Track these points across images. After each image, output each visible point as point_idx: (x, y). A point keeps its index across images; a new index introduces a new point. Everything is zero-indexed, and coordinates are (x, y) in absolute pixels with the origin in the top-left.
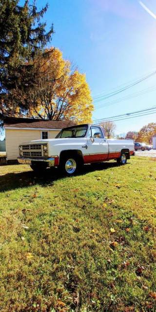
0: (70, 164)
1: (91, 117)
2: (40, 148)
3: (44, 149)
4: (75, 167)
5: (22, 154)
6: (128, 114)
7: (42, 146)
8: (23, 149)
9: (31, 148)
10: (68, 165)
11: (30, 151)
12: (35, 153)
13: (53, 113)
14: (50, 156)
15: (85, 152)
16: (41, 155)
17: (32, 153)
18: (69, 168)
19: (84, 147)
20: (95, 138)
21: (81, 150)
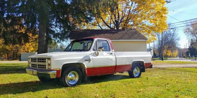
2: (45, 62)
3: (48, 62)
4: (77, 79)
5: (30, 65)
7: (47, 60)
8: (32, 61)
9: (38, 61)
10: (70, 77)
11: (37, 63)
12: (41, 65)
14: (52, 69)
15: (86, 65)
16: (45, 68)
17: (38, 65)
18: (71, 80)
19: (87, 60)
20: (100, 51)
21: (84, 63)
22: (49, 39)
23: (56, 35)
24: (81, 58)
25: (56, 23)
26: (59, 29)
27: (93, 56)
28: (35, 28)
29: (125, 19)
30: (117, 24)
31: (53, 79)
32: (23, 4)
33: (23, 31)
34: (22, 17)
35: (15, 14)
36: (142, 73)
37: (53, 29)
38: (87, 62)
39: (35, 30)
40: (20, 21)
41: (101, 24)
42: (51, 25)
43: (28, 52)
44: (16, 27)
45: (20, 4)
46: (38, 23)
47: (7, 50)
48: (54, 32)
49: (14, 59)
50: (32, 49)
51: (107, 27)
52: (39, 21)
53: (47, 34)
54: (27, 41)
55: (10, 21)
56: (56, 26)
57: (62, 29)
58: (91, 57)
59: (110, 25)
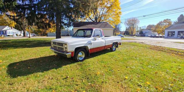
0: (81, 54)
1: (120, 19)
4: (84, 56)
5: (53, 46)
6: (144, 16)
7: (64, 45)
8: (53, 43)
9: (58, 45)
10: (80, 55)
12: (60, 48)
13: (98, 16)
14: (68, 51)
15: (90, 47)
16: (63, 50)
18: (80, 57)
19: (90, 44)
20: (97, 37)
21: (88, 46)
22: (61, 26)
23: (65, 24)
24: (86, 42)
25: (65, 18)
26: (66, 21)
27: (93, 40)
28: (54, 20)
29: (100, 16)
30: (96, 19)
31: (69, 58)
32: (46, 6)
33: (47, 22)
34: (46, 14)
35: (42, 12)
36: (117, 48)
37: (64, 21)
38: (90, 45)
39: (54, 22)
40: (45, 16)
41: (88, 19)
42: (62, 19)
43: (51, 32)
44: (44, 20)
45: (45, 7)
46: (56, 18)
47: (40, 31)
48: (64, 22)
49: (44, 35)
50: (53, 31)
51: (91, 20)
52: (55, 17)
53: (60, 23)
54: (50, 27)
55: (40, 16)
56: (65, 19)
57: (68, 21)
58: (92, 42)
59: (92, 20)
